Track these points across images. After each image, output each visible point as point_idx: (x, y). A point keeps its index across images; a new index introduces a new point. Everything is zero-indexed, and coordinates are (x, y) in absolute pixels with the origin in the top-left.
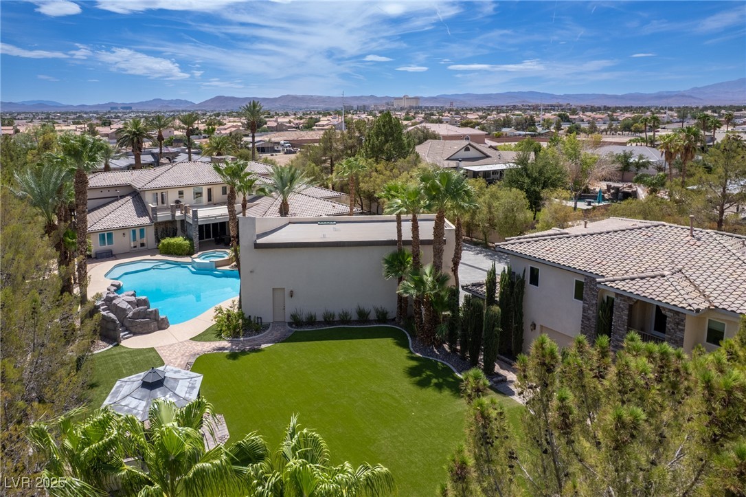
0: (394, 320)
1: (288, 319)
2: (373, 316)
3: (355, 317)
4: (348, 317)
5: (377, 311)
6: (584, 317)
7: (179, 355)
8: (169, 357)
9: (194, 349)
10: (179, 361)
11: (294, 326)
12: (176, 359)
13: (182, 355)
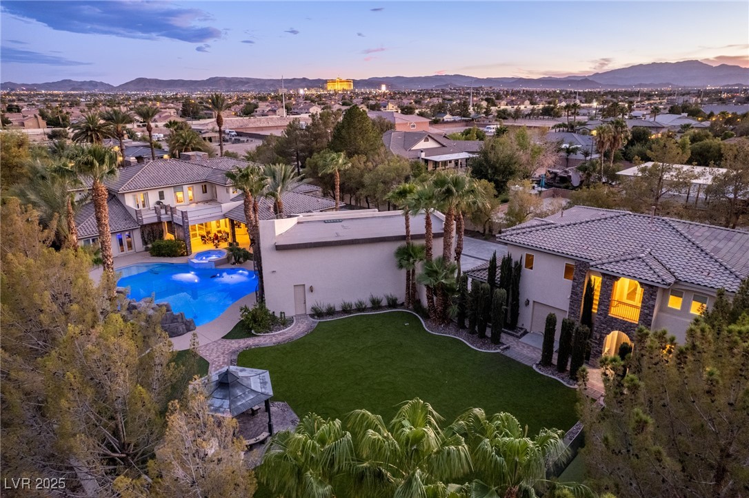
0: (402, 304)
1: (309, 312)
2: (384, 303)
3: (369, 305)
4: (364, 306)
5: (388, 298)
6: (573, 293)
7: (219, 353)
8: (210, 356)
9: (231, 347)
10: (222, 358)
11: (316, 317)
12: (218, 357)
13: (223, 354)
